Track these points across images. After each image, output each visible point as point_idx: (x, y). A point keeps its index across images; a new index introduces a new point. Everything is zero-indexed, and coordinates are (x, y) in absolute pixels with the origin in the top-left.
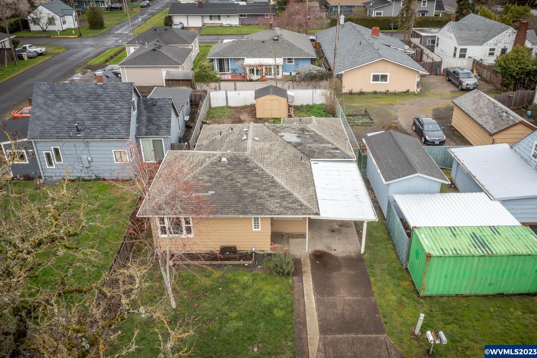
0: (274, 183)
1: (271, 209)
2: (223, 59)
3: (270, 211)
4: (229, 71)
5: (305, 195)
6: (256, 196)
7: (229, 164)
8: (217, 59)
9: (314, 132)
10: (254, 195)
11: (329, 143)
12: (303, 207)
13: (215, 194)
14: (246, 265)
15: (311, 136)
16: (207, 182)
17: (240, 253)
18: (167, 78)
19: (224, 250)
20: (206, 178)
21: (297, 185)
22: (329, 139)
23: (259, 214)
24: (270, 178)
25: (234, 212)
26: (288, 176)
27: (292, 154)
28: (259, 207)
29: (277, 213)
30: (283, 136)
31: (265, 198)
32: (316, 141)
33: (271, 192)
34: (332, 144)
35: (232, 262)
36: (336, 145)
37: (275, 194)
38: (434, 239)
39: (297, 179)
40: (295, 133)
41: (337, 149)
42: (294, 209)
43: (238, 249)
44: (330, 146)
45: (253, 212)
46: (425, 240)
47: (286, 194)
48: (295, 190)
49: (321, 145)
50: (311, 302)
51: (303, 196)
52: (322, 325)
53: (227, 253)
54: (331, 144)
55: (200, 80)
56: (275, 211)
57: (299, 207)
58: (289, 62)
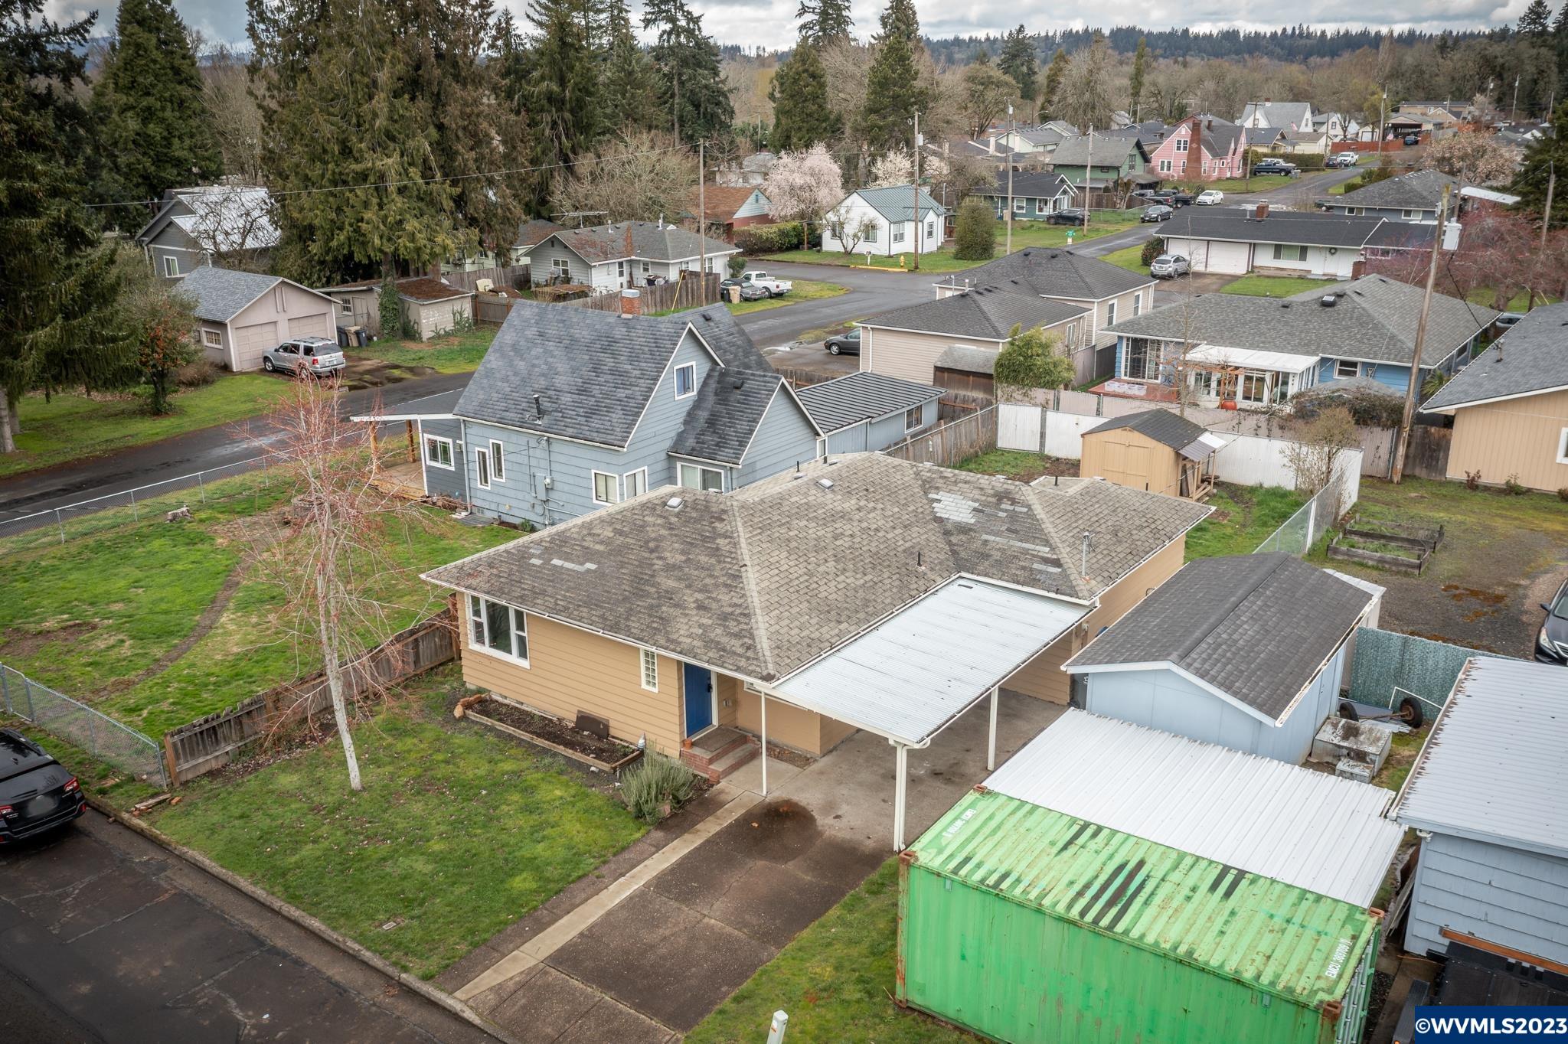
0: (735, 578)
1: (674, 637)
2: (1147, 340)
3: (669, 640)
4: (1156, 378)
6: (671, 599)
7: (678, 515)
8: (1128, 339)
9: (1029, 507)
10: (668, 596)
11: (1047, 542)
12: (750, 654)
13: (594, 571)
14: (593, 769)
15: (1013, 516)
16: (601, 542)
17: (614, 744)
18: (939, 364)
19: (585, 721)
20: (608, 533)
21: (804, 605)
22: (1055, 539)
23: (641, 640)
24: (736, 567)
25: (597, 619)
26: (804, 578)
27: (908, 545)
28: (655, 625)
29: (679, 649)
30: (939, 501)
31: (685, 608)
32: (1015, 532)
33: (709, 598)
34: (1053, 549)
35: (569, 753)
36: (1064, 554)
37: (714, 605)
39: (824, 594)
40: (974, 501)
41: (1057, 563)
42: (724, 650)
43: (612, 732)
44: (1044, 551)
45: (633, 630)
46: (959, 823)
47: (738, 611)
49: (1019, 544)
50: (618, 893)
51: (776, 629)
53: (586, 733)
54: (1050, 546)
55: (1007, 377)
56: (680, 643)
57: (740, 651)
58: (1341, 372)
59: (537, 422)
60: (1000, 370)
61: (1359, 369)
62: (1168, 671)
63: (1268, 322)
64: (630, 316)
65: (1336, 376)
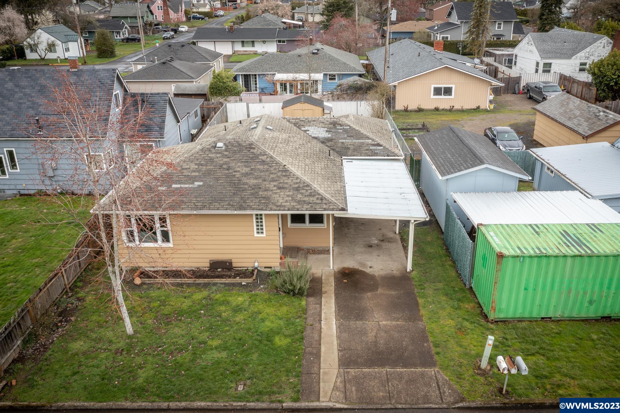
0: (286, 172)
1: (279, 204)
2: (250, 75)
3: (277, 206)
4: (256, 90)
5: (329, 189)
6: (260, 188)
7: (226, 150)
8: (242, 75)
9: (349, 126)
10: (257, 187)
11: (368, 138)
12: (324, 201)
13: (203, 185)
14: (243, 283)
15: (345, 131)
16: (194, 171)
17: (238, 270)
18: (176, 93)
19: (215, 265)
20: (193, 166)
21: (319, 178)
22: (370, 135)
23: (262, 210)
24: (281, 167)
25: (226, 206)
26: (307, 167)
27: (318, 149)
28: (263, 201)
29: (287, 209)
30: (308, 130)
31: (272, 190)
32: (351, 136)
33: (280, 183)
34: (373, 140)
35: (223, 280)
36: (378, 140)
37: (286, 186)
38: (507, 237)
39: (319, 173)
40: (324, 127)
41: (379, 145)
42: (311, 203)
43: (234, 265)
44: (370, 141)
45: (253, 207)
46: (495, 238)
47: (301, 186)
48: (316, 183)
49: (357, 141)
50: (330, 328)
51: (326, 189)
52: (343, 356)
53: (219, 270)
54: (371, 139)
55: (216, 93)
56: (284, 206)
57: (318, 201)
58: (330, 79)
59: (39, 133)
60: (212, 90)
61: (336, 77)
62: (487, 168)
63: (297, 63)
64: (76, 70)
65: (328, 81)
